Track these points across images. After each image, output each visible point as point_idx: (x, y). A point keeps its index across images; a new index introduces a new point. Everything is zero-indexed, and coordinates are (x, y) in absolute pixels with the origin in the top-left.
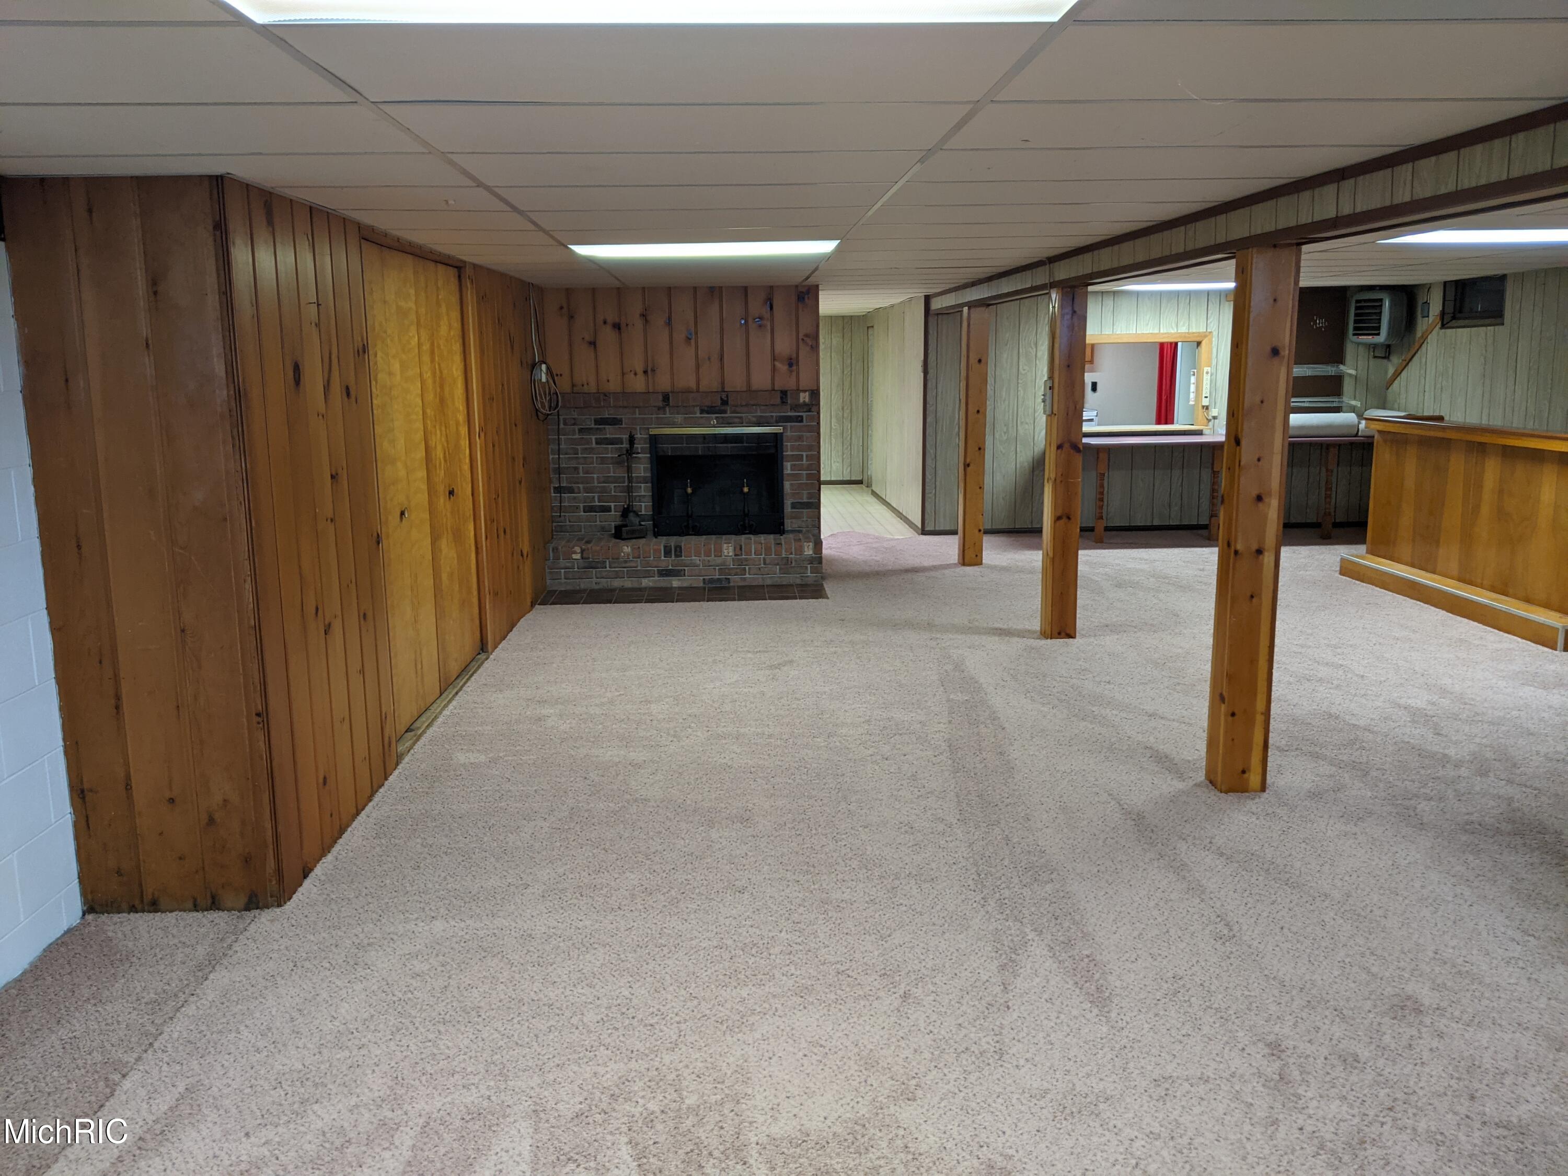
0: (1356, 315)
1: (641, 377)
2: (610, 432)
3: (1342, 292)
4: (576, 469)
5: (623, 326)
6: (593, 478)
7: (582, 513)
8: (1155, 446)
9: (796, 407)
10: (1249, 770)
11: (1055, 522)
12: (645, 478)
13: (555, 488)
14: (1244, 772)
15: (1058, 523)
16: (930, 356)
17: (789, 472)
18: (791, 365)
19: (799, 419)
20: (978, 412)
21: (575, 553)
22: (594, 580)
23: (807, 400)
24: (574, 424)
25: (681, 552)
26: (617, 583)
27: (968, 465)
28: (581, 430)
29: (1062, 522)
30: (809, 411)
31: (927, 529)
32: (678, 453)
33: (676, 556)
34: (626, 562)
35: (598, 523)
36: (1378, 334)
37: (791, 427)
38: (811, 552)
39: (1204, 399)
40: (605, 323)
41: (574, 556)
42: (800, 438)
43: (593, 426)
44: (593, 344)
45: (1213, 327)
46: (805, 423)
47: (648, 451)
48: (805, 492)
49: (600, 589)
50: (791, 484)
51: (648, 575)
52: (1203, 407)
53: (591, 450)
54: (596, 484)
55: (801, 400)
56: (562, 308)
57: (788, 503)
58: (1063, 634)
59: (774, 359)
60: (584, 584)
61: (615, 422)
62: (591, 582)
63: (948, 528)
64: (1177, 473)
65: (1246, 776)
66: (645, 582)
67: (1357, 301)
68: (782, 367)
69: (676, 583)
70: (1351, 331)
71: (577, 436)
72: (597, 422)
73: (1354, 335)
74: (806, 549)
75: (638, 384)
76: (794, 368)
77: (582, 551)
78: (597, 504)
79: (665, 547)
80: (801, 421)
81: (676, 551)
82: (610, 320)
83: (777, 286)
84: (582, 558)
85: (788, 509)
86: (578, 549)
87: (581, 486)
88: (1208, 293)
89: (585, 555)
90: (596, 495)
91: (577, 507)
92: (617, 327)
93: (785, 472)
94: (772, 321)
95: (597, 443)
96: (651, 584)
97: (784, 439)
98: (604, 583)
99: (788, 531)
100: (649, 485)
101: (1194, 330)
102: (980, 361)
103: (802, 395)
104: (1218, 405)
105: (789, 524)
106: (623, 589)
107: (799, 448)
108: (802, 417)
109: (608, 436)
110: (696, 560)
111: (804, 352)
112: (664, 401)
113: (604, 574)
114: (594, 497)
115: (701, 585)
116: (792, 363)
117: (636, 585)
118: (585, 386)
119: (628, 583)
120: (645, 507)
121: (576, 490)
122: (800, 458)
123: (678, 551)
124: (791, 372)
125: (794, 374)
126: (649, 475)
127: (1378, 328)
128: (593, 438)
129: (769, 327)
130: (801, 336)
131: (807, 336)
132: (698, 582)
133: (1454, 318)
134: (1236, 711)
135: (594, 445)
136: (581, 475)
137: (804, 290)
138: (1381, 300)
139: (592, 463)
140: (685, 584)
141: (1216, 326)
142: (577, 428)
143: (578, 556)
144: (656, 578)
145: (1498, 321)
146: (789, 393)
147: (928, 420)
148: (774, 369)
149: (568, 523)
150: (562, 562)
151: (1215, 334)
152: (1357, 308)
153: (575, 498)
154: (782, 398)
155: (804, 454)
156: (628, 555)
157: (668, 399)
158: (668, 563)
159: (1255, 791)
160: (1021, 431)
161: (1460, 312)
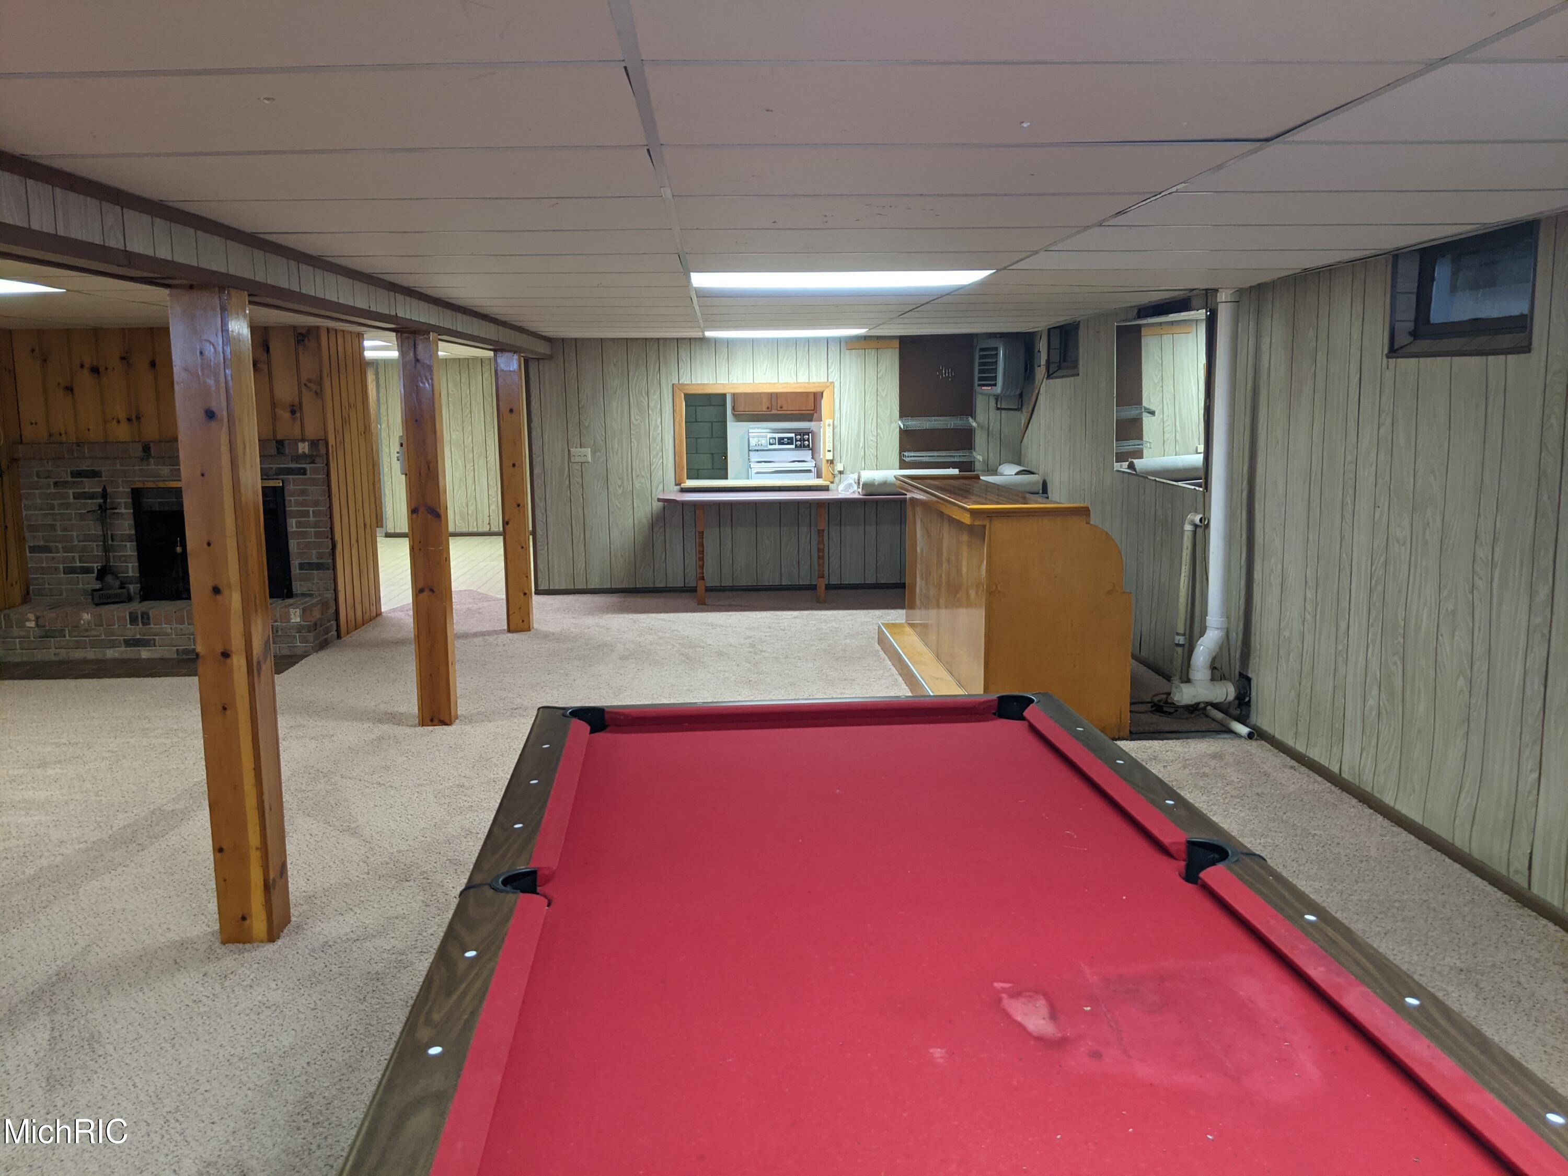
0: (981, 364)
1: (124, 425)
2: (89, 486)
3: (968, 340)
4: (53, 527)
5: (102, 369)
6: (72, 536)
7: (62, 575)
8: (780, 503)
9: (298, 458)
10: (251, 916)
11: (417, 595)
12: (130, 535)
13: (30, 547)
14: (244, 918)
15: (421, 595)
16: (533, 403)
17: (294, 529)
18: (293, 412)
19: (303, 472)
20: (514, 465)
21: (29, 620)
22: (53, 650)
23: (307, 451)
24: (48, 477)
25: (148, 619)
26: (78, 654)
27: (507, 523)
28: (56, 484)
29: (425, 594)
30: (313, 462)
31: (541, 588)
32: (166, 508)
33: (143, 624)
34: (87, 630)
35: (81, 586)
36: (995, 385)
37: (293, 479)
38: (298, 620)
39: (827, 453)
40: (82, 366)
41: (28, 624)
42: (303, 493)
43: (69, 479)
44: (69, 389)
45: (834, 377)
46: (308, 476)
47: (131, 506)
48: (314, 552)
49: (59, 662)
50: (298, 544)
51: (112, 645)
52: (828, 461)
53: (67, 506)
54: (76, 543)
55: (300, 451)
56: (33, 351)
57: (295, 563)
58: (436, 721)
59: (274, 405)
60: (41, 655)
61: (94, 474)
62: (50, 653)
63: (563, 587)
64: (804, 530)
65: (248, 922)
66: (111, 654)
67: (982, 350)
68: (285, 415)
69: (145, 654)
70: (976, 382)
71: (53, 490)
72: (74, 474)
73: (979, 385)
74: (292, 616)
75: (122, 432)
76: (298, 415)
77: (37, 618)
78: (78, 564)
79: (130, 613)
80: (305, 473)
81: (142, 618)
82: (87, 362)
83: (273, 327)
84: (37, 625)
85: (295, 570)
86: (31, 616)
87: (60, 545)
88: (827, 340)
89: (40, 622)
90: (77, 555)
91: (56, 569)
92: (95, 370)
93: (290, 529)
94: (269, 362)
95: (75, 498)
96: (117, 655)
97: (286, 493)
98: (63, 654)
99: (297, 595)
100: (135, 543)
101: (814, 379)
102: (511, 411)
103: (301, 445)
104: (843, 460)
105: (297, 587)
106: (85, 661)
107: (304, 503)
108: (305, 469)
109: (87, 490)
110: (166, 628)
111: (307, 397)
112: (144, 451)
113: (63, 644)
114: (74, 557)
115: (175, 656)
116: (295, 410)
117: (100, 657)
118: (64, 435)
119: (90, 654)
120: (131, 568)
121: (54, 550)
122: (306, 514)
123: (145, 619)
124: (294, 419)
125: (298, 422)
126: (133, 532)
127: (995, 378)
128: (71, 492)
129: (266, 371)
130: (303, 381)
131: (310, 381)
132: (169, 653)
133: (1059, 368)
134: (224, 846)
135: (72, 500)
136: (59, 533)
137: (304, 331)
138: (996, 349)
139: (70, 520)
140: (156, 655)
141: (837, 376)
142: (52, 481)
143: (32, 624)
144: (123, 648)
145: (1073, 372)
146: (286, 443)
147: (536, 472)
148: (274, 417)
149: (47, 586)
150: (15, 631)
151: (837, 384)
152: (981, 357)
153: (53, 558)
154: (278, 449)
155: (311, 509)
156: (89, 622)
157: (149, 449)
158: (134, 631)
159: (262, 941)
160: (637, 485)
161: (1064, 361)
